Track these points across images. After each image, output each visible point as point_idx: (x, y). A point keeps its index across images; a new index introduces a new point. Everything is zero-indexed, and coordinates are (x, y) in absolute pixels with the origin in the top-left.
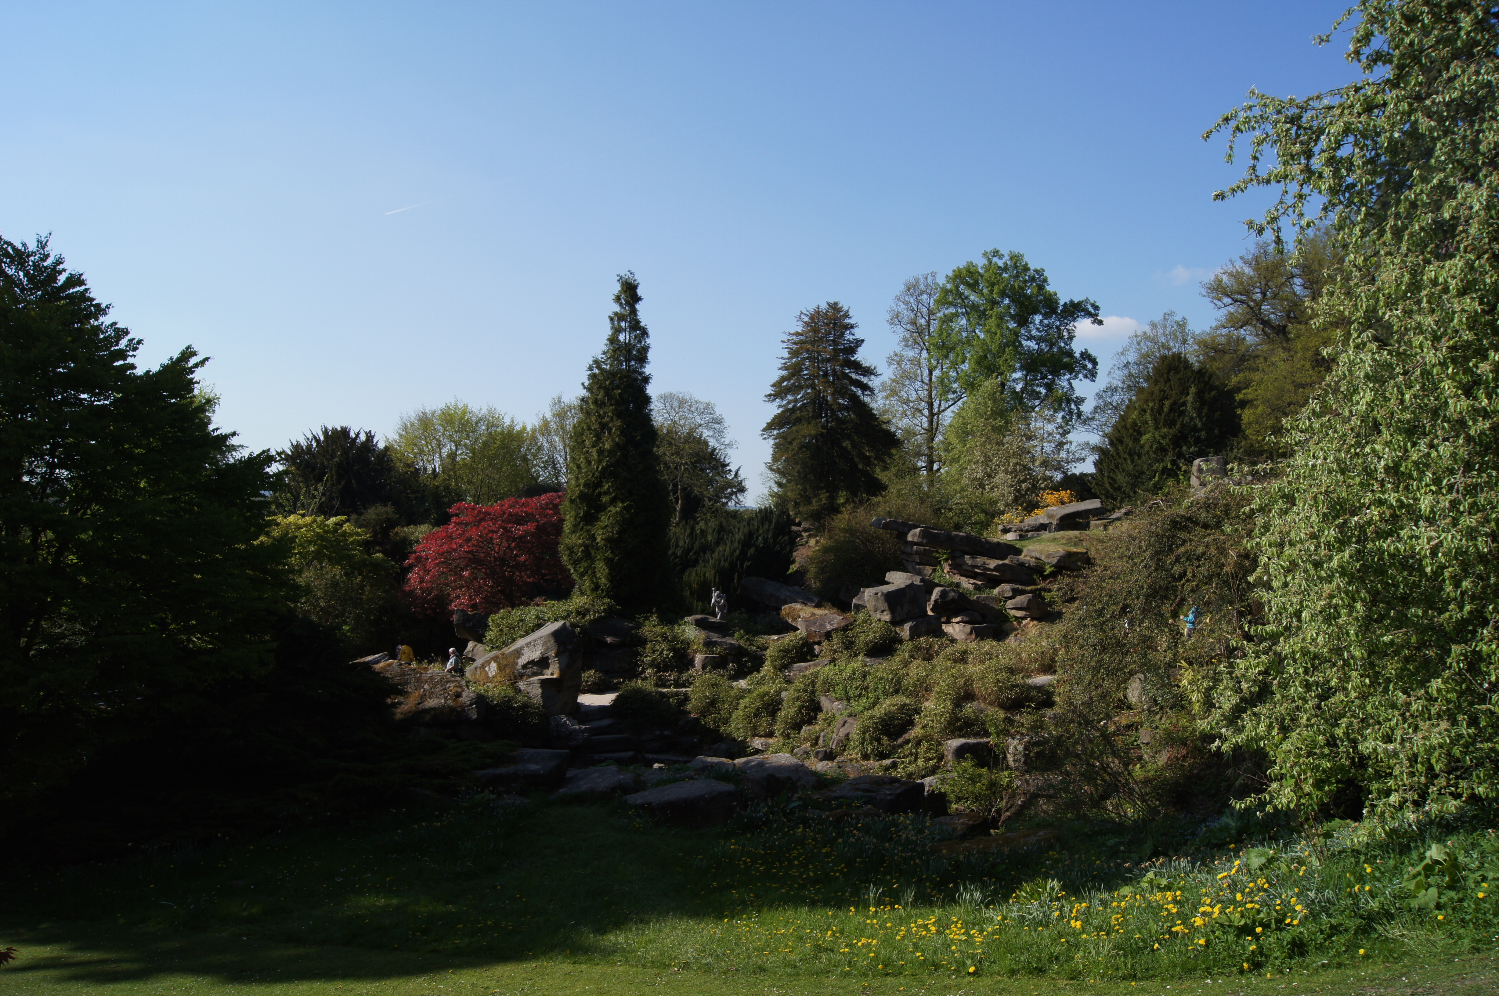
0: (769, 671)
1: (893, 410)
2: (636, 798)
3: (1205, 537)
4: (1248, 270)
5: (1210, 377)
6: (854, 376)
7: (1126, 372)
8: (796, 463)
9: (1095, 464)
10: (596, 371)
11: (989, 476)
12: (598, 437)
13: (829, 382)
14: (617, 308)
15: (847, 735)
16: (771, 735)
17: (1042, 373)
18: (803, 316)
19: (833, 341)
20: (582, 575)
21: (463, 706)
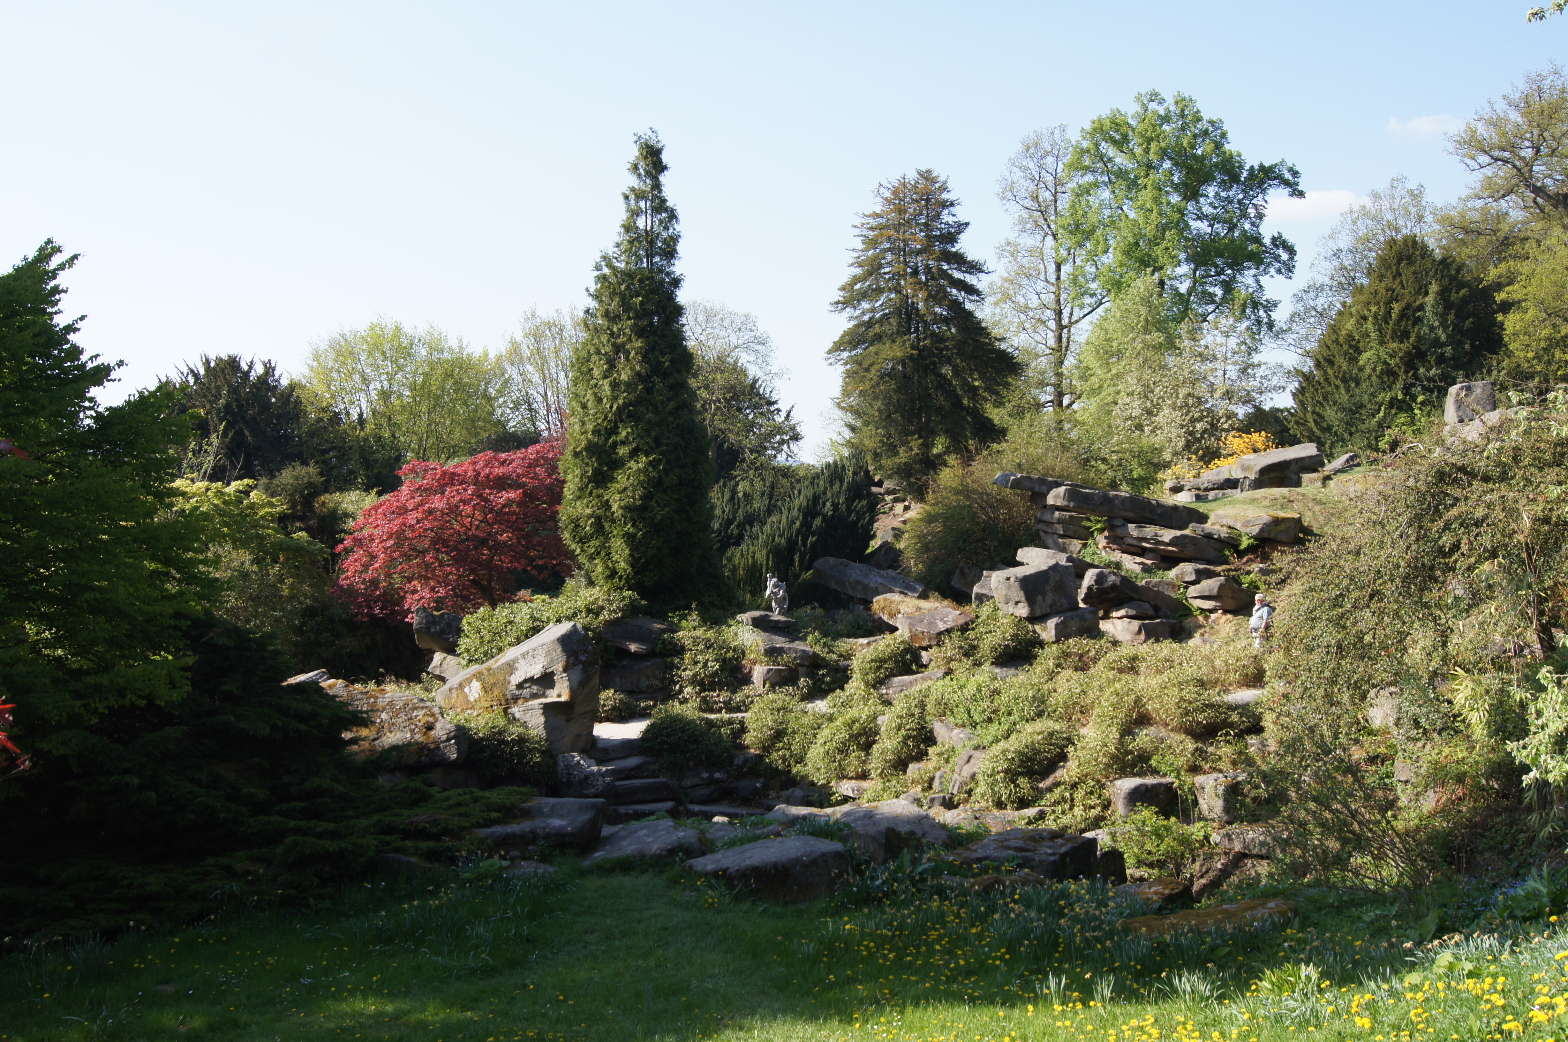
0: (858, 688)
1: (1005, 321)
2: (706, 863)
3: (1485, 493)
4: (1515, 117)
5: (1459, 269)
6: (957, 275)
7: (1336, 263)
8: (876, 398)
9: (1294, 395)
10: (606, 271)
11: (1149, 413)
12: (612, 364)
13: (920, 282)
14: (634, 182)
15: (973, 776)
16: (863, 776)
17: (1216, 266)
18: (882, 190)
19: (926, 225)
20: (592, 558)
21: (437, 743)
